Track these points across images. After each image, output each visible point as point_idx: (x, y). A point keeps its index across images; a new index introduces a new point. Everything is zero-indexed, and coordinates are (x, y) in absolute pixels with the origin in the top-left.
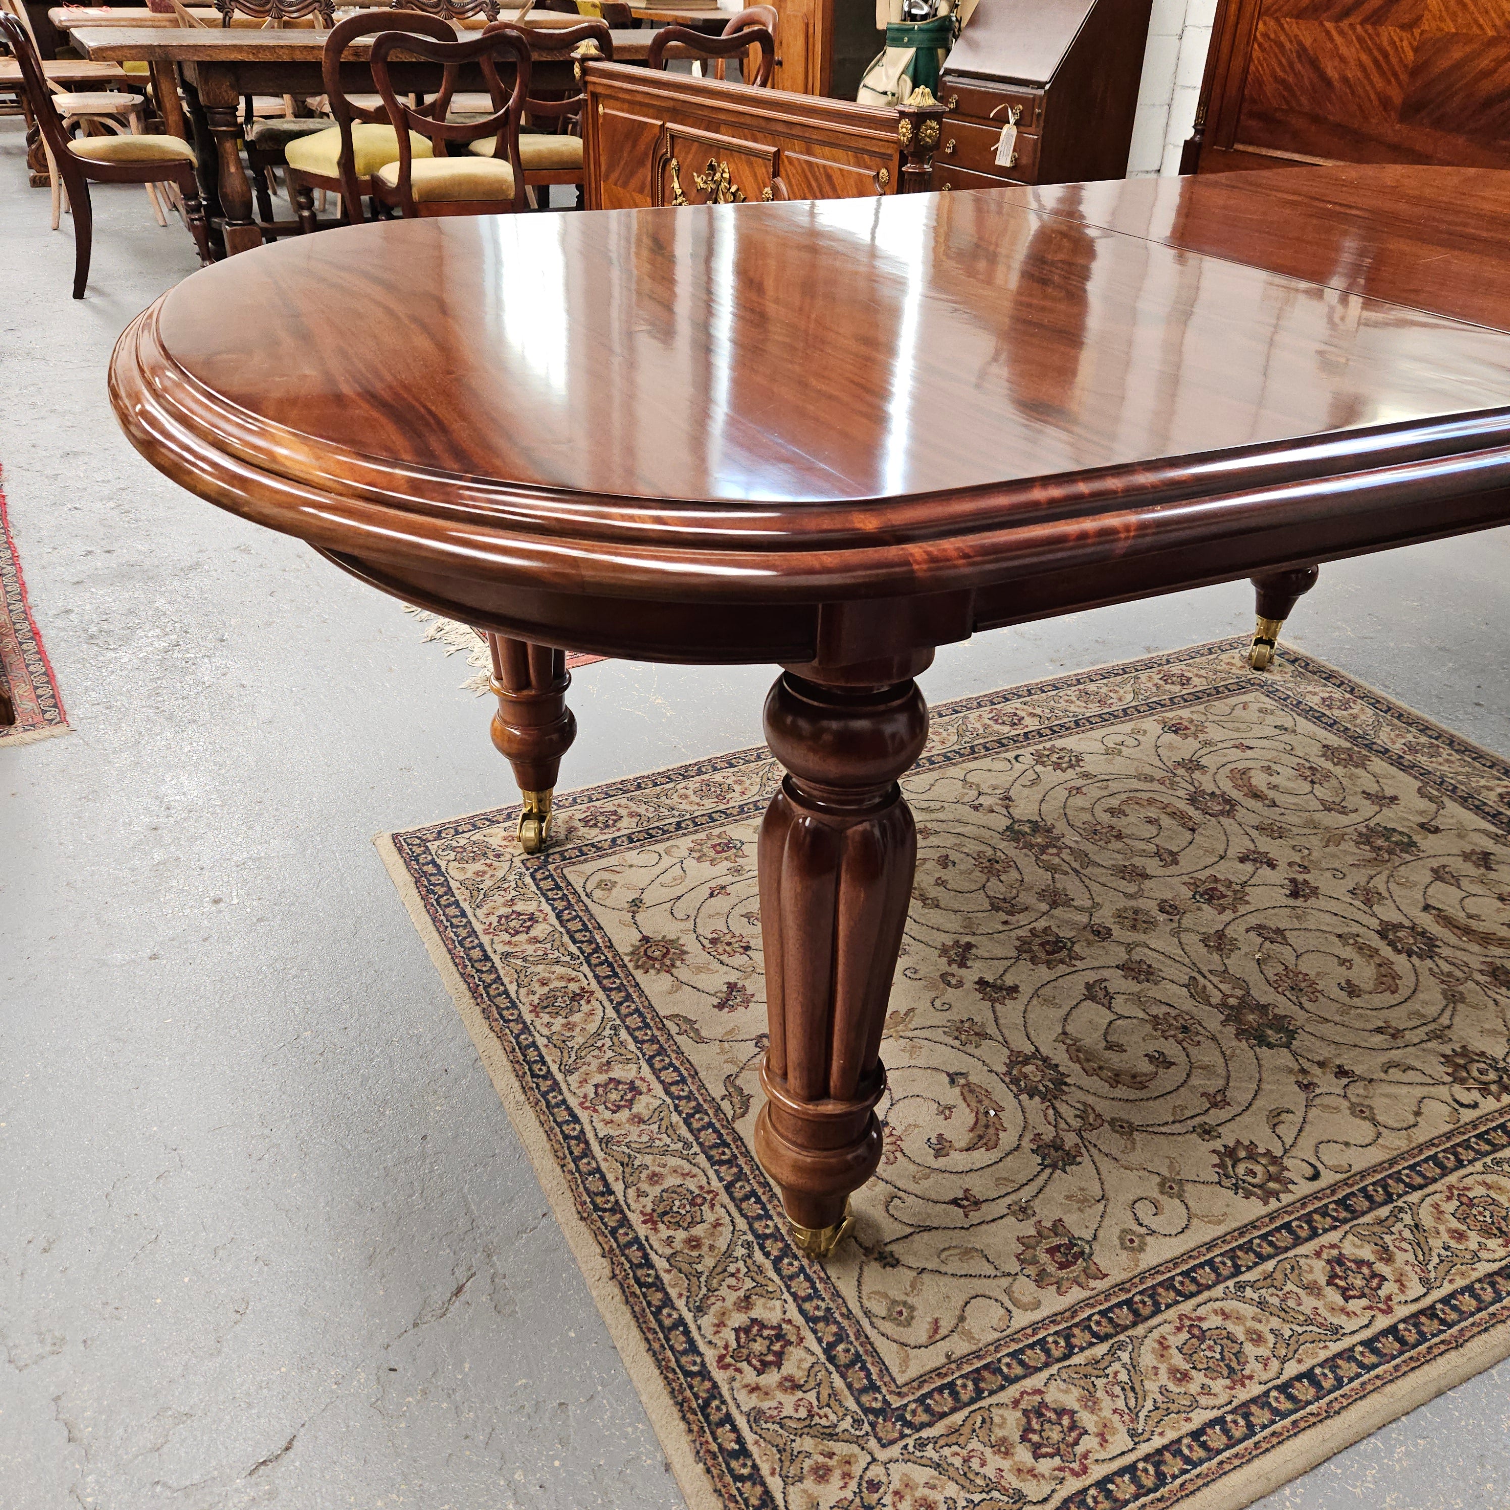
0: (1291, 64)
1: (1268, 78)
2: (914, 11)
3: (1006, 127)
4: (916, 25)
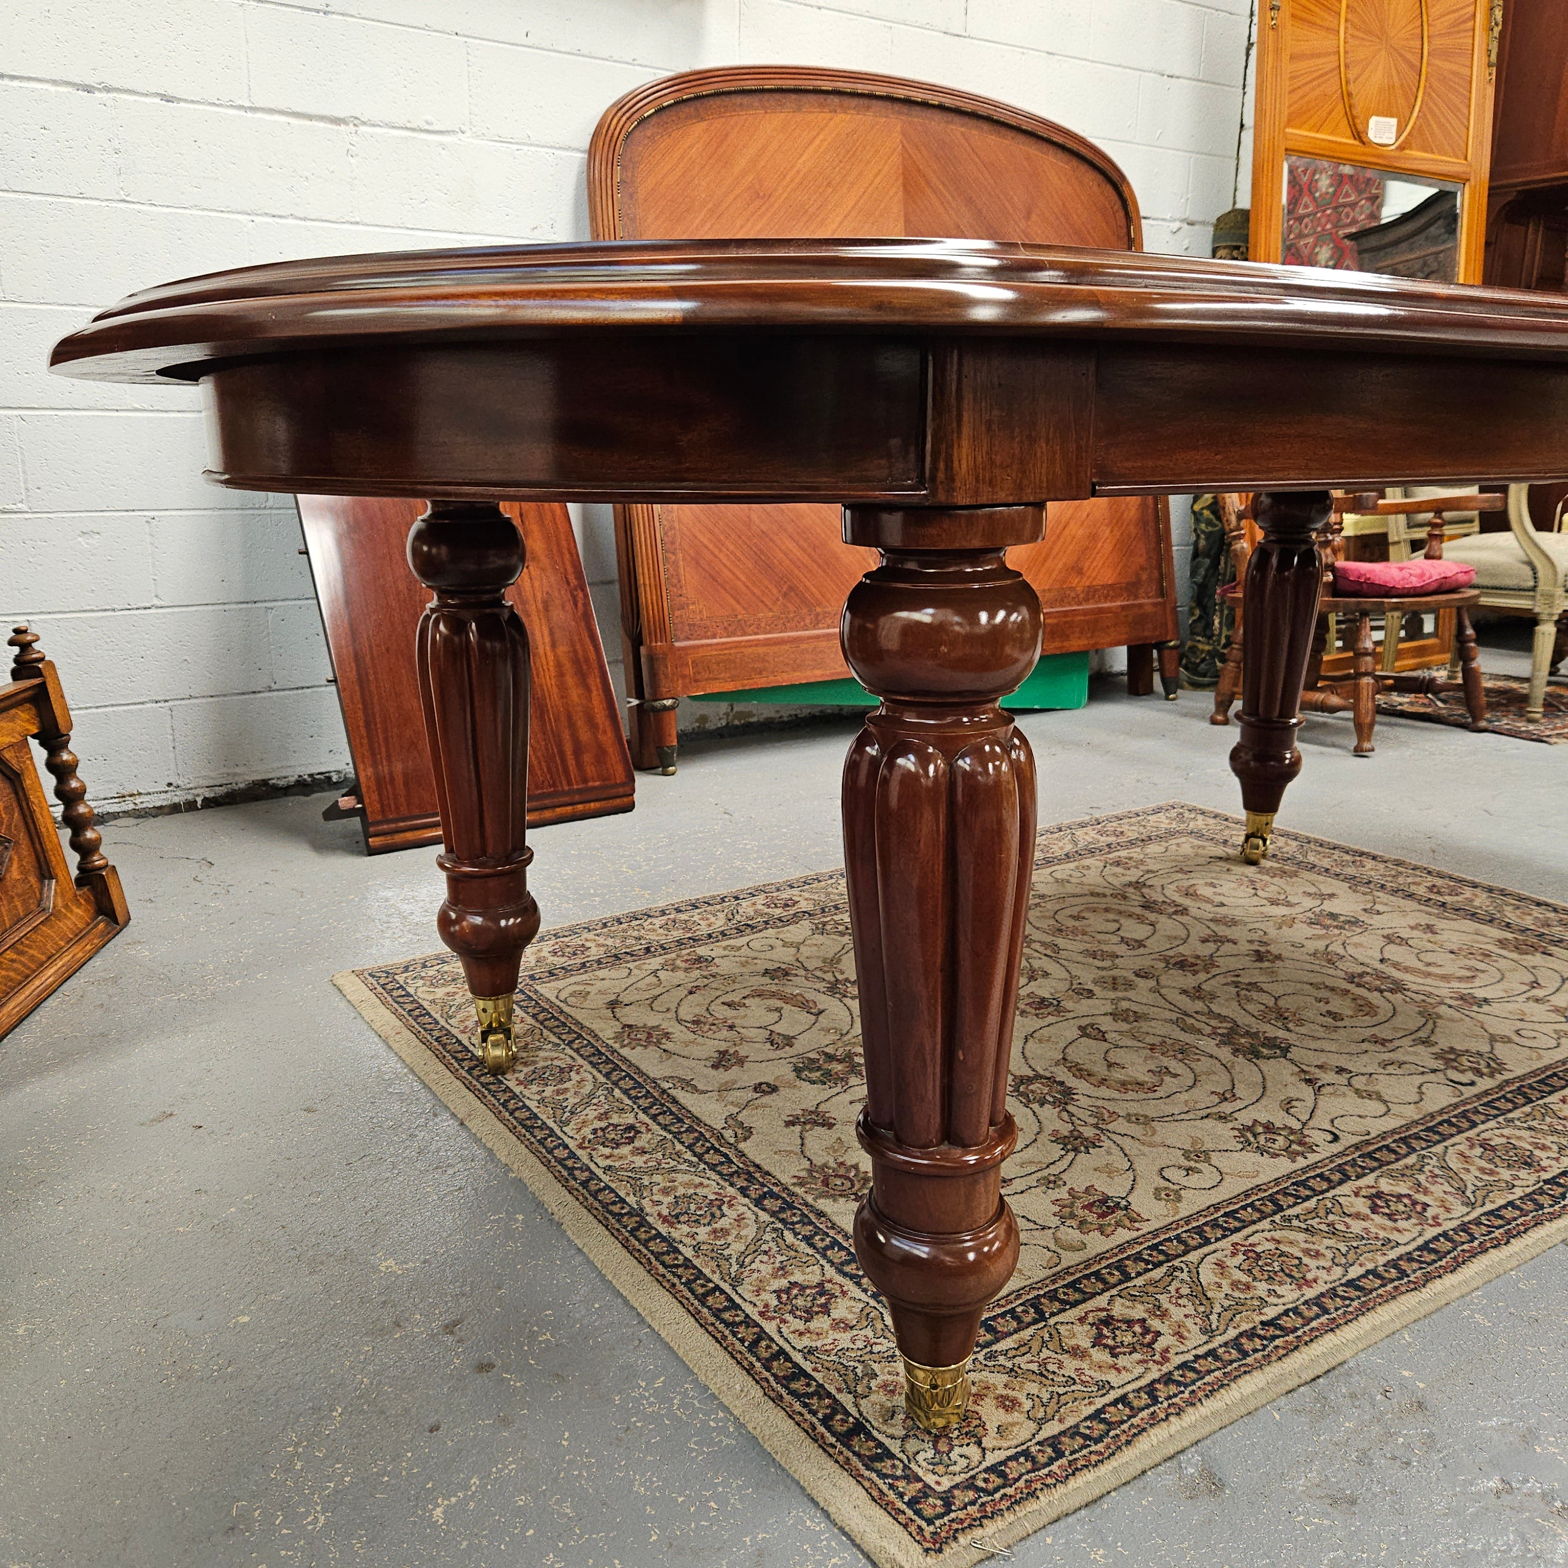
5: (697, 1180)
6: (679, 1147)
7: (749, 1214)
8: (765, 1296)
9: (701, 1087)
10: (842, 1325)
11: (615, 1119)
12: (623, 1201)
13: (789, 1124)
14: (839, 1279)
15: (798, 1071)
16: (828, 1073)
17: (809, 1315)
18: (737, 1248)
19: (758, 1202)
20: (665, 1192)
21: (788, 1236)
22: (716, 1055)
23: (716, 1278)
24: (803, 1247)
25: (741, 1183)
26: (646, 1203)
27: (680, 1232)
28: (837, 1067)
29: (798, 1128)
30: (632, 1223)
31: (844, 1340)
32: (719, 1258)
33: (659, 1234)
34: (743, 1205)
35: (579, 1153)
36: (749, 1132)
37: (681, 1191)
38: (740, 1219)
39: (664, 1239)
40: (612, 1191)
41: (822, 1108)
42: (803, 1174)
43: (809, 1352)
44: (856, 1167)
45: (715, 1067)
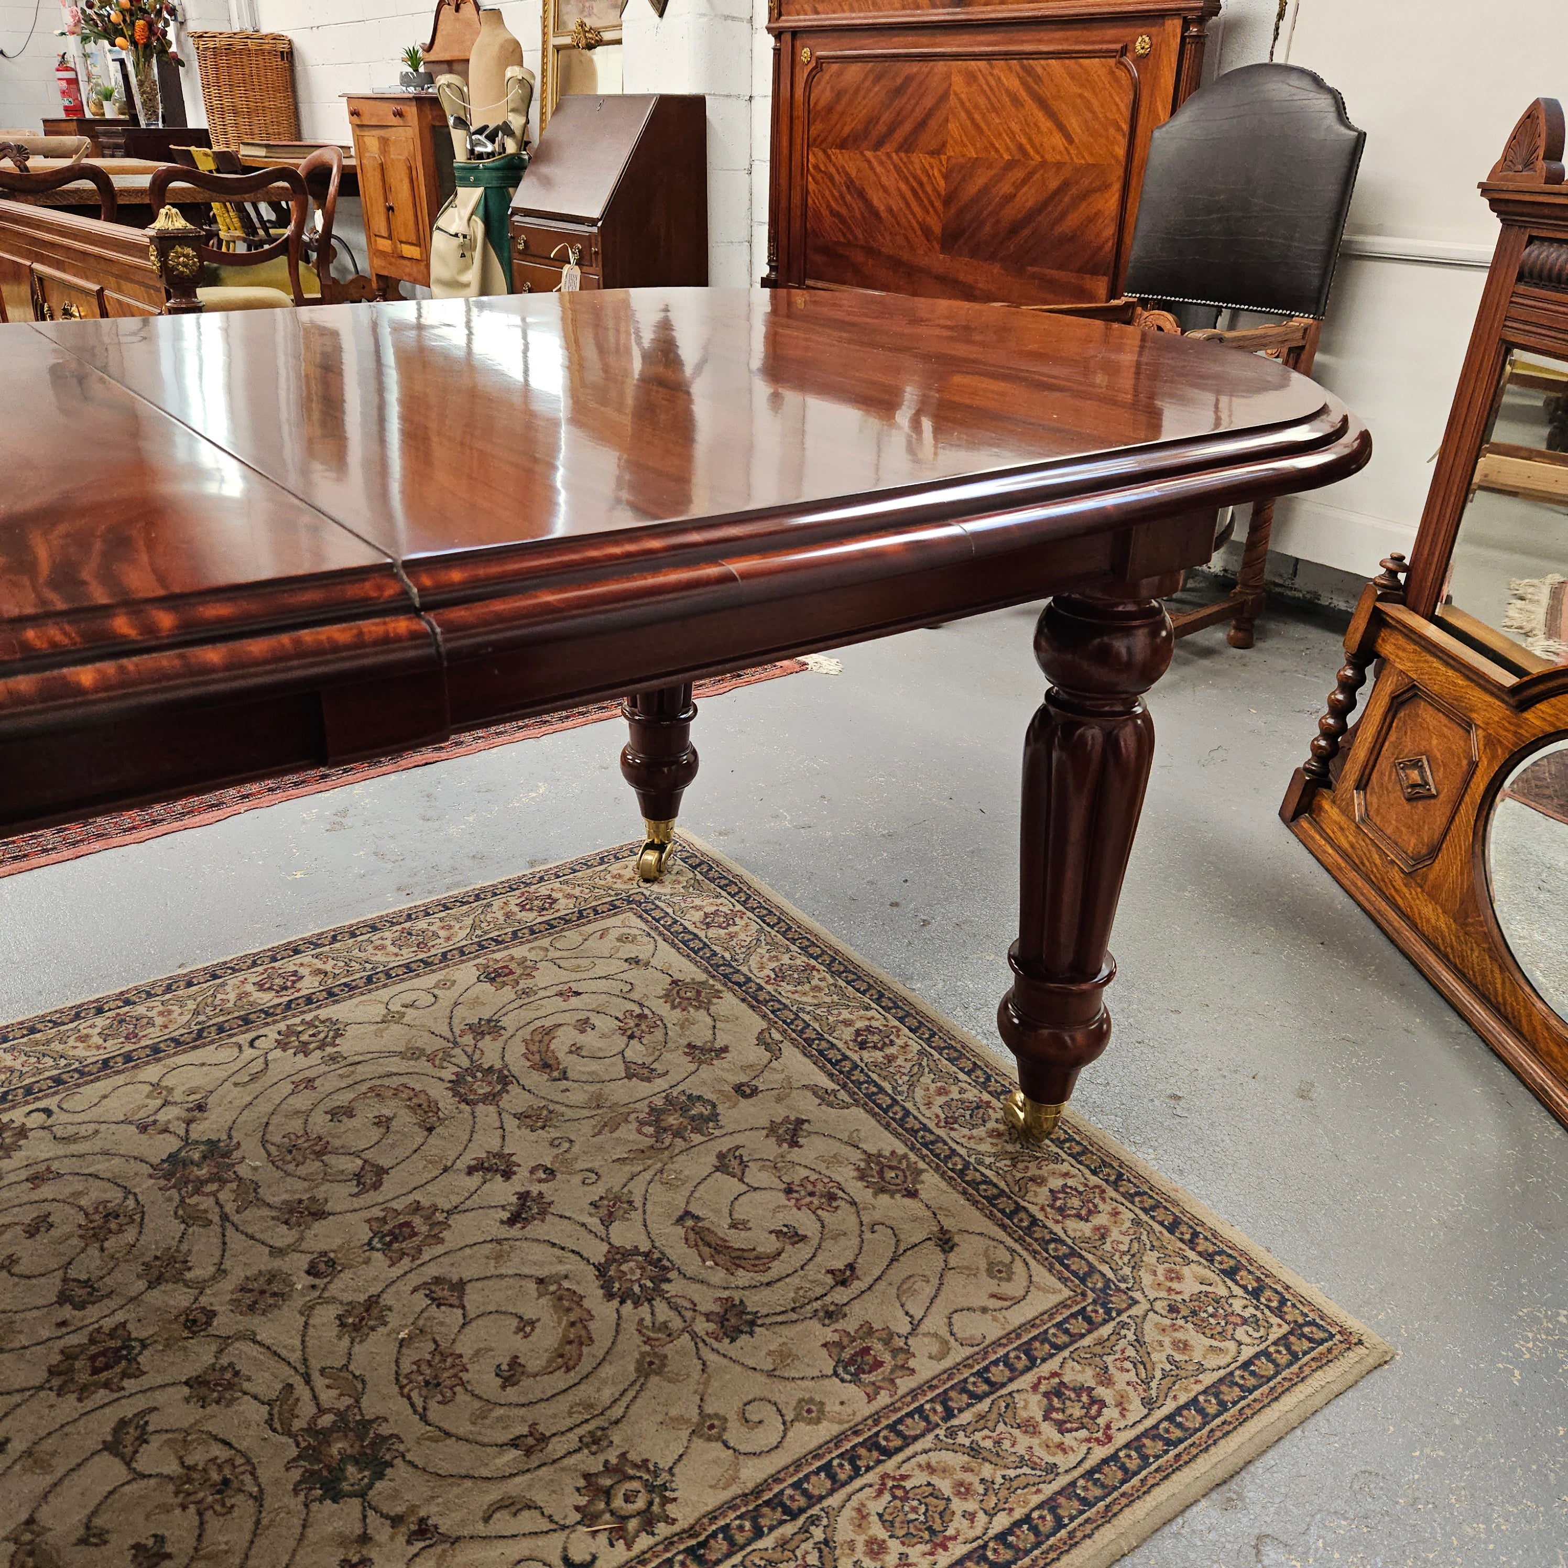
0: (843, 198)
1: (825, 212)
2: (478, 149)
3: (567, 267)
4: (481, 163)
5: (796, 996)
6: (817, 1026)
7: (755, 971)
8: (743, 923)
9: (809, 1094)
10: (698, 908)
11: (878, 1055)
12: (848, 983)
13: (725, 1049)
14: (696, 931)
15: (714, 1117)
16: (684, 1110)
17: (716, 913)
18: (763, 950)
19: (749, 980)
20: (817, 989)
21: (727, 956)
22: (801, 1141)
23: (773, 933)
24: (717, 949)
25: (762, 996)
26: (831, 981)
27: (801, 960)
28: (672, 1120)
29: (717, 1045)
30: (836, 967)
31: (697, 902)
32: (773, 944)
33: (816, 959)
34: (759, 976)
35: (897, 1023)
36: (761, 1040)
37: (807, 987)
38: (762, 968)
39: (811, 956)
40: (858, 990)
41: (693, 1067)
42: (715, 1000)
43: (718, 896)
44: (674, 1007)
45: (800, 1122)
